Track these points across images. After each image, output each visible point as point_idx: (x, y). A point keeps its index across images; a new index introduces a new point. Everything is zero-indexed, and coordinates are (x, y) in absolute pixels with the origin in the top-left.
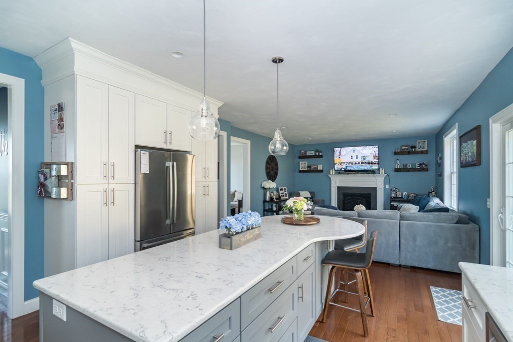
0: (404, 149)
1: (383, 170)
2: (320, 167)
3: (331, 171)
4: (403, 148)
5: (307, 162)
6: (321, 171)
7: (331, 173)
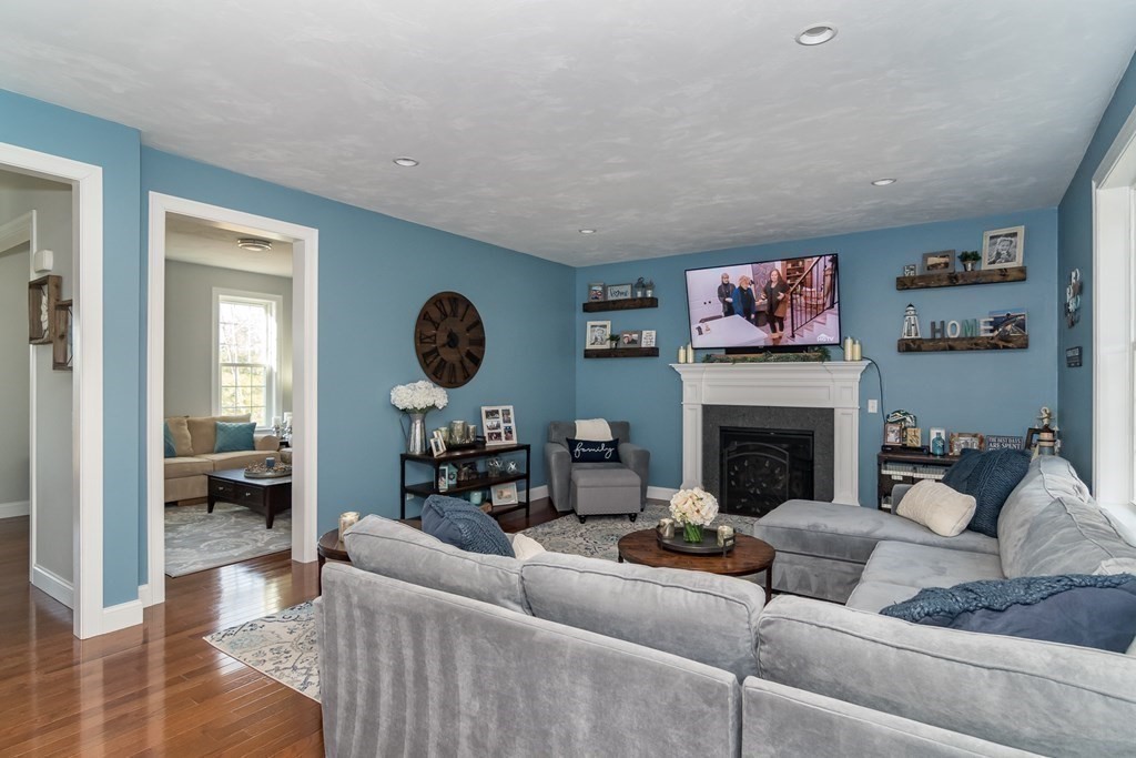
0: (935, 266)
1: (857, 347)
2: (648, 339)
3: (682, 352)
4: (932, 261)
5: (608, 323)
6: (652, 352)
7: (682, 359)
